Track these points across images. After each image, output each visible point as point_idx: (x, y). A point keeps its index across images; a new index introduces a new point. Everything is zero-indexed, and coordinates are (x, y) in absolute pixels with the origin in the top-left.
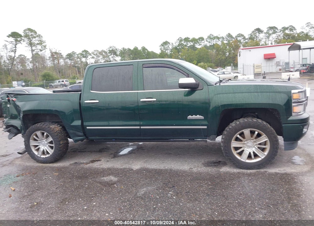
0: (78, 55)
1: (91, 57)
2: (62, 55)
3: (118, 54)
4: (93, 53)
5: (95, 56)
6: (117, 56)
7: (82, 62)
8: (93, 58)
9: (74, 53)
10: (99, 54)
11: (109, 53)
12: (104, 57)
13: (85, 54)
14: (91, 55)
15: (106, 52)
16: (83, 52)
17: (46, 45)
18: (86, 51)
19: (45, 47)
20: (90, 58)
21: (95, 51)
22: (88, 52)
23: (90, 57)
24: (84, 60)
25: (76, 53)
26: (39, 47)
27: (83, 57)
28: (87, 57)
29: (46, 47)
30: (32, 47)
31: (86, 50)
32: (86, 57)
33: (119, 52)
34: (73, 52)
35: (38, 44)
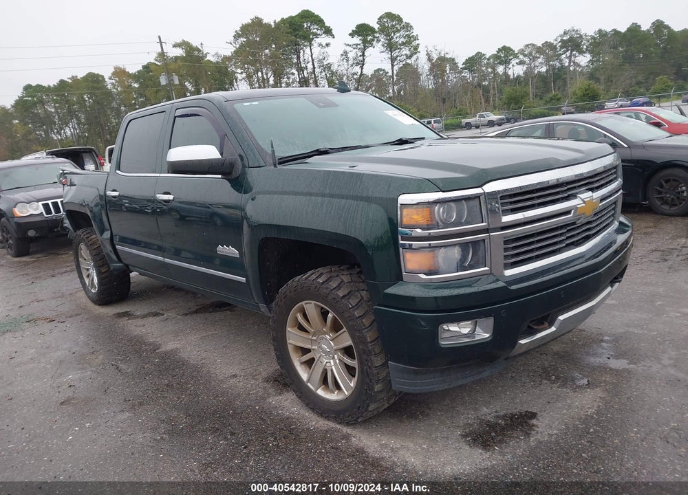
0: (489, 59)
1: (518, 61)
2: (456, 63)
3: (585, 47)
4: (522, 52)
5: (526, 59)
6: (581, 52)
7: (496, 74)
8: (522, 63)
9: (479, 56)
10: (537, 52)
11: (561, 47)
12: (548, 59)
13: (505, 54)
14: (517, 57)
15: (555, 47)
16: (499, 50)
17: (419, 44)
18: (506, 50)
19: (416, 48)
20: (515, 64)
21: (527, 46)
22: (511, 50)
23: (514, 62)
24: (500, 69)
25: (484, 55)
26: (406, 51)
27: (500, 63)
28: (509, 63)
29: (419, 50)
30: (391, 53)
31: (507, 46)
32: (506, 62)
33: (587, 44)
34: (479, 53)
35: (403, 44)
